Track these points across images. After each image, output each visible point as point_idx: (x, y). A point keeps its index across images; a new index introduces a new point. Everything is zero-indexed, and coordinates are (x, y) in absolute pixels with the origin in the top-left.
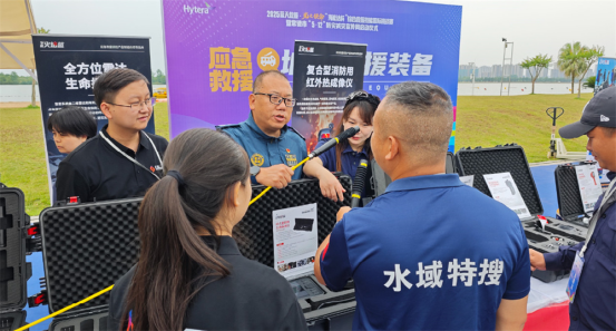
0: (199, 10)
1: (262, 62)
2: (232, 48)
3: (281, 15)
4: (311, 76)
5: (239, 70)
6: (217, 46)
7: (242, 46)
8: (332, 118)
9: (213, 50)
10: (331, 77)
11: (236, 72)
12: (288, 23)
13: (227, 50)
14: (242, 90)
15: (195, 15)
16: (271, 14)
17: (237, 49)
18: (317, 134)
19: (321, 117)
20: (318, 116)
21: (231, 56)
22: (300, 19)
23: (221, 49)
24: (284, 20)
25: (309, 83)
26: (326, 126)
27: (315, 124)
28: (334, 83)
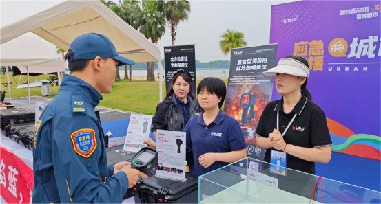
0: (290, 20)
1: (332, 49)
2: (310, 41)
3: (353, 11)
4: (239, 65)
5: (314, 56)
6: (299, 41)
7: (317, 39)
8: (251, 87)
9: (296, 44)
10: (251, 65)
11: (311, 57)
12: (359, 17)
13: (307, 43)
14: (314, 70)
15: (288, 23)
16: (343, 13)
17: (314, 41)
18: (240, 96)
19: (243, 87)
20: (242, 86)
21: (309, 47)
22: (370, 11)
23: (302, 43)
24: (355, 15)
25: (238, 69)
26: (247, 92)
27: (240, 91)
28: (254, 68)
